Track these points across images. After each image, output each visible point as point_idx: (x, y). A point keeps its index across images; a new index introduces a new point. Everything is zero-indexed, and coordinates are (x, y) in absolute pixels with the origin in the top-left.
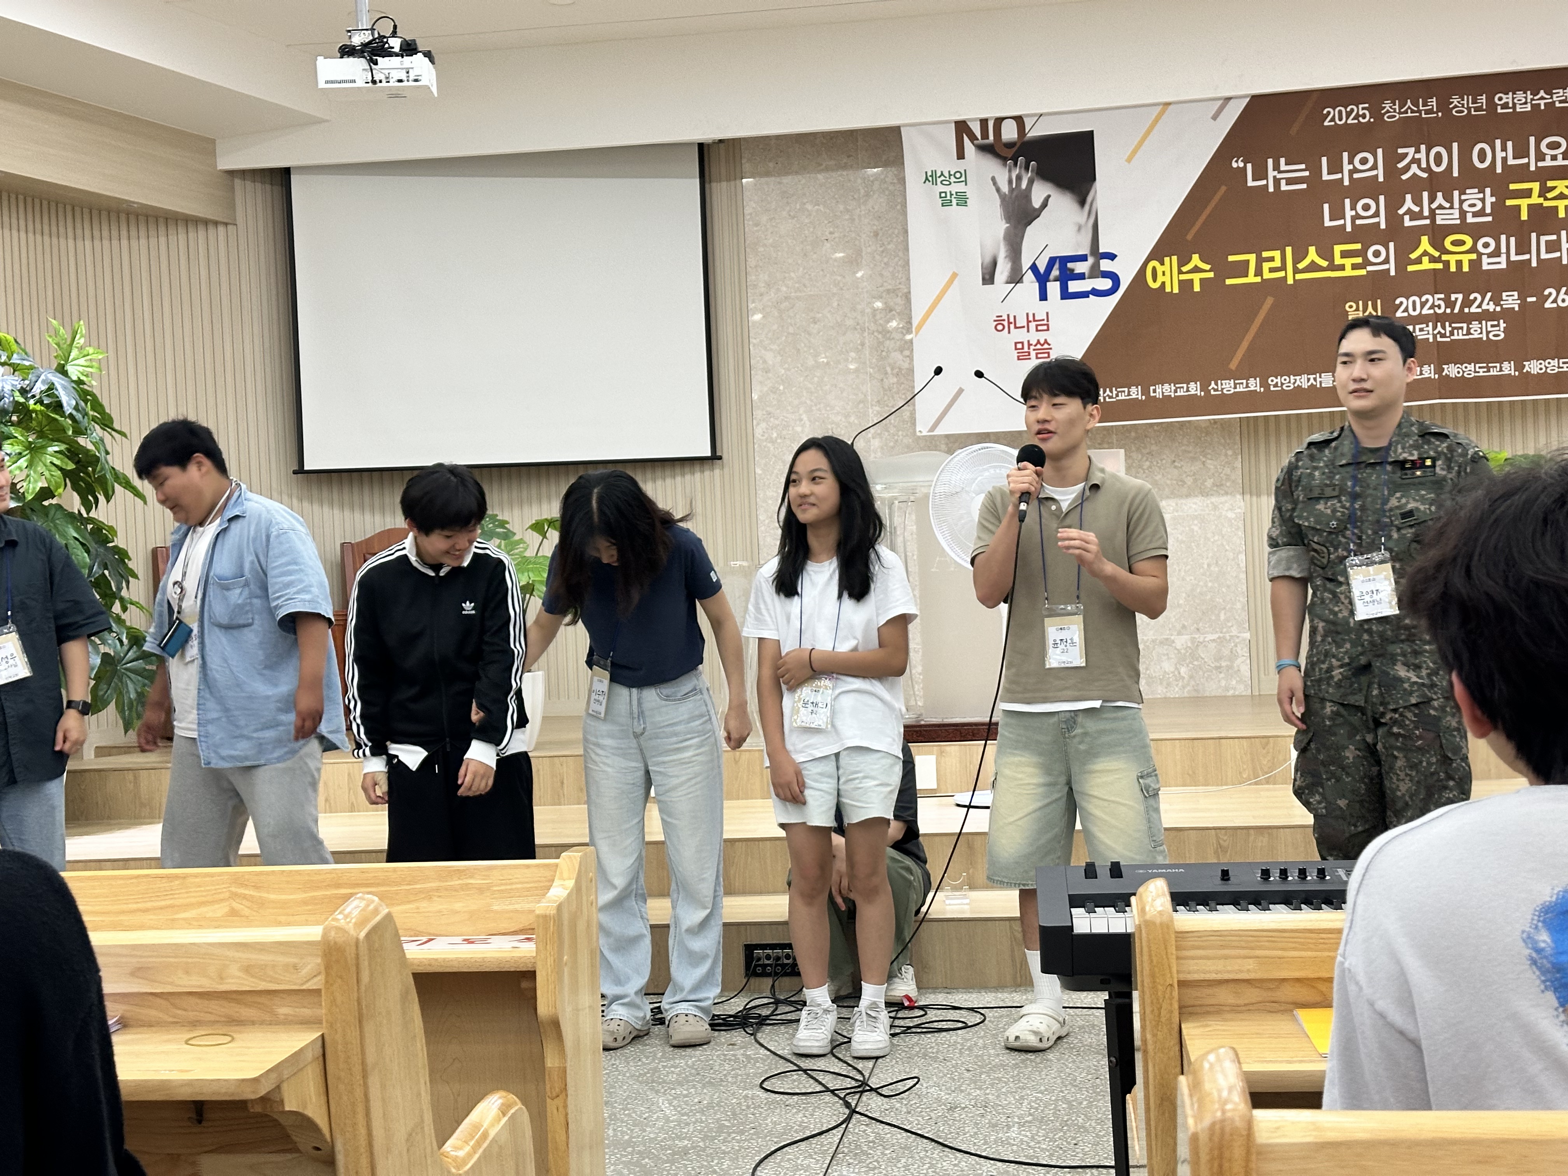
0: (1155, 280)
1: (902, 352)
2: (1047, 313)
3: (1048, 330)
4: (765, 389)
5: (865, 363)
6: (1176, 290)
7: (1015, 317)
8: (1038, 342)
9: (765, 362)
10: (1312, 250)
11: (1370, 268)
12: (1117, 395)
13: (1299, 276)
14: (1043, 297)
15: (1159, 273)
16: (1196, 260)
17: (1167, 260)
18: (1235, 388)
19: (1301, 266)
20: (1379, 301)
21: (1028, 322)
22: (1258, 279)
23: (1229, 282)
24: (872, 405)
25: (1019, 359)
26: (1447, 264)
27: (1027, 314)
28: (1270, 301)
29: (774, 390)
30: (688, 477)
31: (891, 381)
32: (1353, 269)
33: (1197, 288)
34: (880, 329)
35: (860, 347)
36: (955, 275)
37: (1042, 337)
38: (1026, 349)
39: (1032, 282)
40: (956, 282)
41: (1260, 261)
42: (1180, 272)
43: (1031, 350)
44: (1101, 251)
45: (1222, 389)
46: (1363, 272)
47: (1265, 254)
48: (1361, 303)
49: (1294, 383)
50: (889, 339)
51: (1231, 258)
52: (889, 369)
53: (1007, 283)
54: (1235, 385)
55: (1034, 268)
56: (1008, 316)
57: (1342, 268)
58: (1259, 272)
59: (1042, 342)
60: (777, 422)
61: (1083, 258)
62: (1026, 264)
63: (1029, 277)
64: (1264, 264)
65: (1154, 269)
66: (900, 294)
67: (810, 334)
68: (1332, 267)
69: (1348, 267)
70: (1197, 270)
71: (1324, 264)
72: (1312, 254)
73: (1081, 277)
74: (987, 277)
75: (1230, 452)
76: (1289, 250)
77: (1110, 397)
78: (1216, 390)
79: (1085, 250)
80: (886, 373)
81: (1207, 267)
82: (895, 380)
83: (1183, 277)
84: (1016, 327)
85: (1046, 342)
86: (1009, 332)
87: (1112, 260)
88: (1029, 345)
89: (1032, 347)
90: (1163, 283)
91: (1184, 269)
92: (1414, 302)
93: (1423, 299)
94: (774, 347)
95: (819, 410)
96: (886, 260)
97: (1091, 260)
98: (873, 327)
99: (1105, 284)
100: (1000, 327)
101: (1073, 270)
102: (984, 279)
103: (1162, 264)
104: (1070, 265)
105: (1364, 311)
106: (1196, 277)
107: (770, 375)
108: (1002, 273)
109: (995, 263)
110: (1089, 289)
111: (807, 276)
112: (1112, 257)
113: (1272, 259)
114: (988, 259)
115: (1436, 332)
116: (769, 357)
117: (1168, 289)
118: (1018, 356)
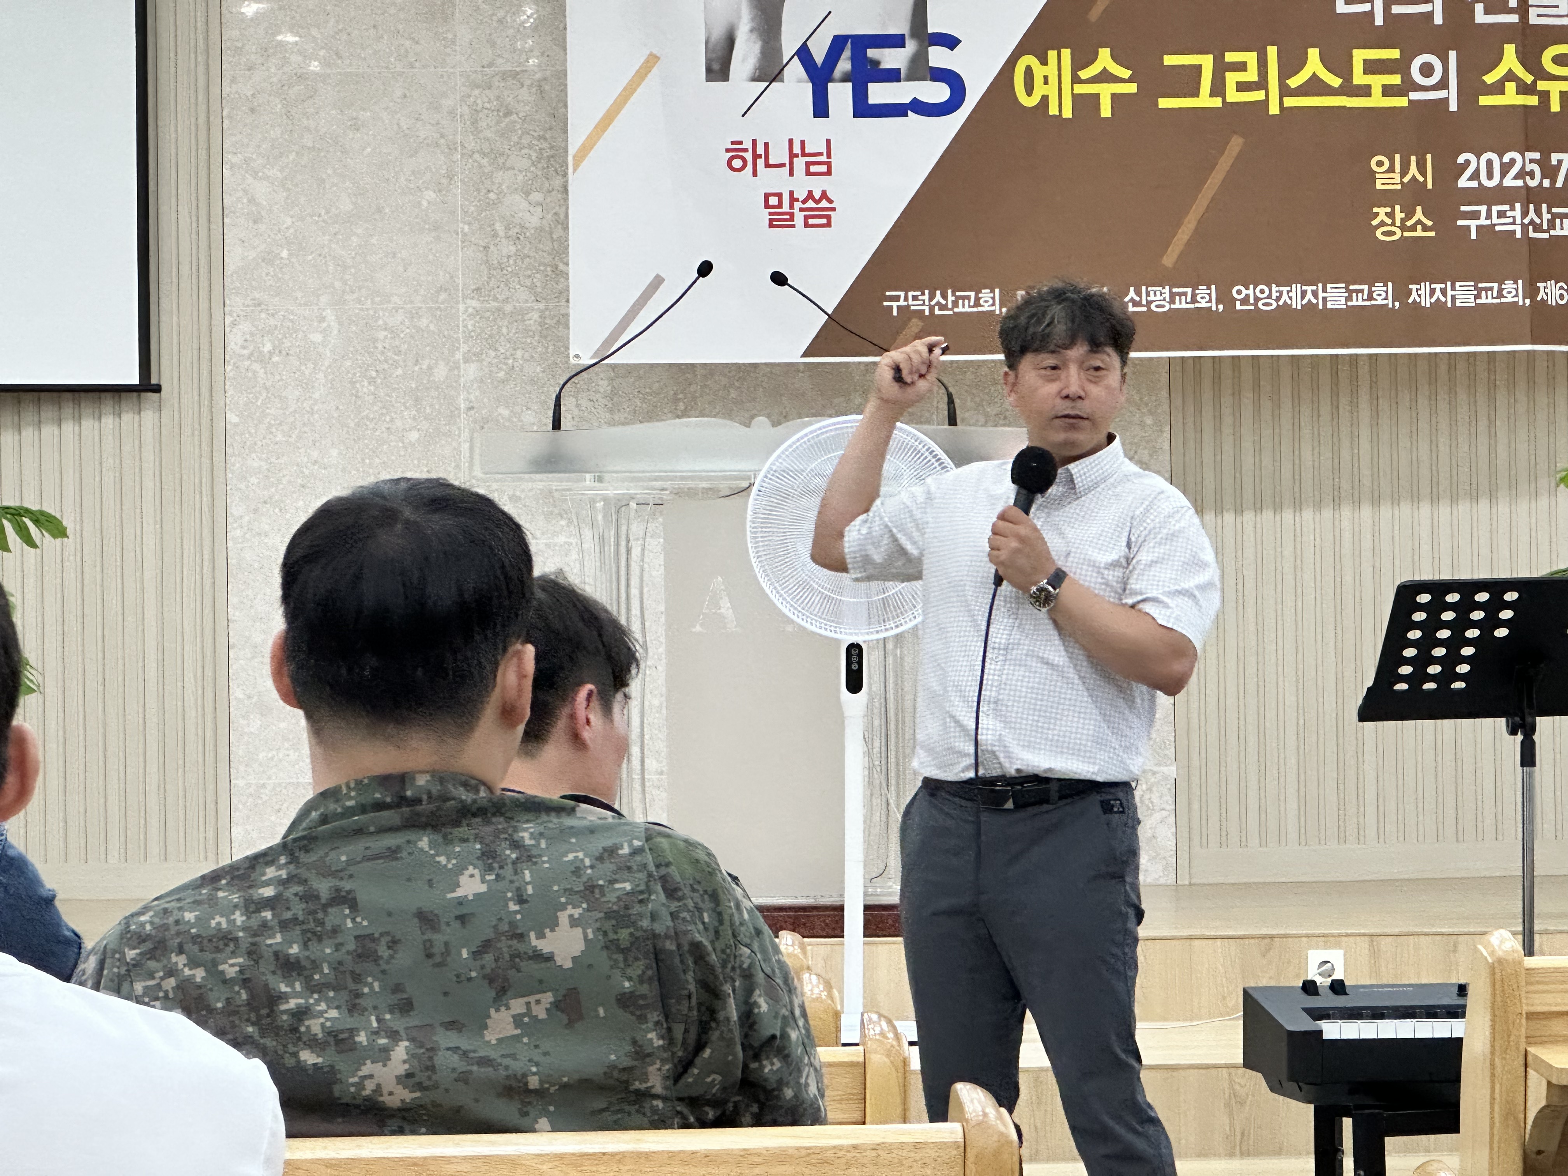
0: (1029, 91)
1: (527, 194)
2: (828, 142)
3: (829, 173)
4: (252, 254)
5: (453, 213)
6: (1067, 113)
7: (766, 145)
8: (810, 195)
9: (252, 201)
10: (1313, 54)
11: (1415, 96)
12: (955, 304)
13: (1289, 102)
14: (821, 109)
15: (1038, 81)
16: (1104, 59)
17: (1052, 55)
18: (1172, 302)
19: (1294, 82)
20: (1429, 156)
21: (792, 156)
22: (1217, 102)
23: (1164, 103)
24: (465, 297)
25: (771, 226)
26: (1545, 96)
27: (791, 142)
28: (1236, 144)
29: (269, 258)
30: (88, 424)
31: (505, 251)
32: (1384, 94)
33: (1106, 111)
34: (486, 147)
35: (444, 181)
36: (653, 60)
37: (817, 185)
38: (786, 208)
39: (800, 81)
40: (655, 70)
41: (1221, 69)
42: (1076, 80)
43: (796, 211)
44: (930, 30)
45: (1149, 303)
46: (1401, 102)
47: (1231, 57)
48: (1397, 157)
49: (1278, 299)
50: (504, 168)
51: (1169, 60)
52: (499, 227)
53: (754, 79)
54: (1173, 296)
55: (804, 53)
56: (754, 142)
57: (1365, 91)
58: (1218, 89)
59: (817, 196)
60: (272, 322)
62: (789, 46)
63: (795, 70)
64: (1228, 75)
65: (1029, 71)
66: (528, 82)
67: (344, 152)
68: (1349, 89)
69: (1377, 91)
70: (1105, 77)
71: (1335, 82)
72: (1314, 64)
74: (716, 66)
76: (1272, 52)
77: (943, 307)
78: (1136, 304)
79: (900, 26)
80: (495, 235)
81: (1126, 74)
82: (513, 249)
83: (1080, 89)
84: (768, 165)
85: (824, 195)
86: (755, 174)
87: (952, 48)
88: (793, 200)
89: (798, 205)
90: (1045, 99)
91: (1084, 74)
92: (1490, 163)
93: (1506, 159)
94: (274, 172)
95: (358, 300)
96: (501, 14)
97: (911, 46)
98: (471, 145)
99: (939, 93)
100: (737, 163)
102: (709, 70)
103: (1044, 62)
105: (1403, 173)
106: (1105, 91)
107: (262, 227)
108: (744, 60)
109: (730, 42)
110: (907, 100)
111: (345, 37)
112: (950, 42)
113: (1242, 67)
114: (718, 33)
115: (1526, 221)
116: (261, 190)
117: (1053, 110)
118: (771, 221)
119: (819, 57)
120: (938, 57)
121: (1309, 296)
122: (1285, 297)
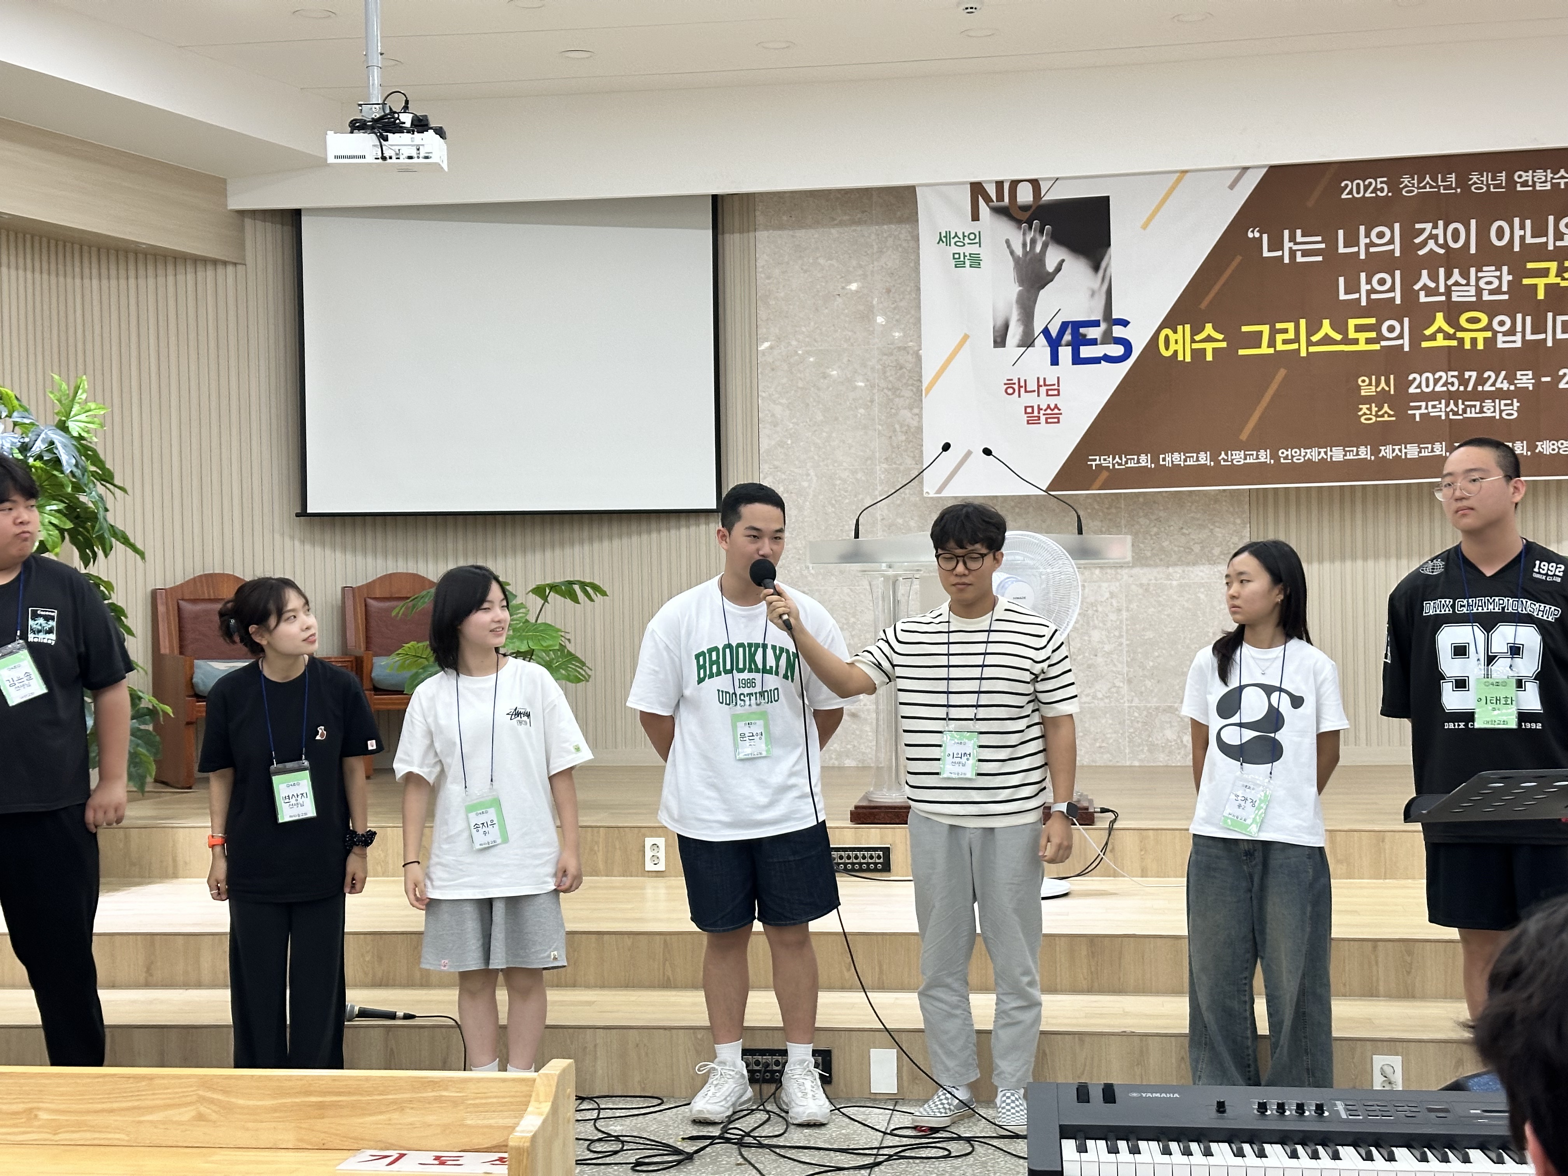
0: (1167, 348)
1: (911, 409)
2: (1058, 378)
3: (1058, 395)
4: (773, 443)
5: (874, 420)
6: (1188, 359)
7: (1025, 381)
8: (1049, 406)
9: (773, 415)
10: (1326, 323)
11: (1383, 343)
12: (1126, 463)
13: (1312, 349)
14: (1055, 361)
15: (1172, 342)
16: (1209, 329)
17: (1180, 328)
18: (1245, 459)
19: (1315, 338)
20: (1392, 377)
21: (1039, 386)
22: (1271, 351)
23: (1241, 352)
24: (880, 462)
25: (1028, 423)
26: (1461, 341)
27: (1038, 379)
28: (1282, 372)
29: (781, 444)
30: (693, 529)
31: (900, 438)
32: (1366, 343)
33: (1209, 358)
34: (890, 386)
35: (869, 404)
36: (966, 337)
37: (1052, 401)
38: (1036, 414)
39: (1044, 346)
40: (968, 343)
41: (1274, 332)
42: (1193, 341)
43: (1041, 415)
44: (1114, 317)
45: (1232, 460)
46: (1377, 347)
47: (1279, 326)
48: (1374, 377)
49: (1304, 456)
50: (899, 396)
51: (1245, 329)
52: (897, 427)
53: (1019, 346)
54: (1245, 456)
55: (1046, 332)
56: (1019, 379)
57: (1356, 342)
58: (1272, 343)
59: (1052, 406)
60: (784, 477)
61: (1096, 324)
62: (1038, 328)
63: (1041, 341)
64: (1277, 336)
65: (1167, 338)
66: (911, 352)
67: (819, 389)
68: (1346, 341)
69: (1362, 341)
70: (1210, 339)
71: (1338, 337)
72: (1326, 327)
73: (1093, 342)
74: (999, 340)
75: (1238, 521)
76: (1303, 322)
77: (1120, 464)
78: (1225, 461)
79: (1097, 316)
80: (895, 431)
81: (1220, 337)
82: (904, 438)
83: (1195, 346)
84: (1026, 391)
85: (1056, 406)
86: (1019, 396)
87: (1125, 326)
88: (1039, 409)
89: (1042, 412)
90: (1176, 352)
91: (1197, 338)
92: (1427, 379)
93: (1437, 376)
94: (784, 401)
95: (827, 465)
96: (897, 317)
97: (1103, 326)
98: (883, 384)
99: (1117, 350)
100: (1010, 391)
101: (1085, 336)
102: (995, 342)
103: (1175, 332)
104: (1082, 330)
105: (1377, 386)
106: (1209, 347)
107: (778, 429)
108: (1014, 336)
109: (1006, 327)
110: (1101, 355)
111: (819, 331)
112: (1124, 323)
113: (1286, 331)
114: (1000, 322)
115: (1448, 410)
116: (778, 410)
117: (1180, 358)
118: (1028, 421)
119: (1054, 333)
120: (1118, 331)
121: (1322, 454)
122: (1308, 456)
